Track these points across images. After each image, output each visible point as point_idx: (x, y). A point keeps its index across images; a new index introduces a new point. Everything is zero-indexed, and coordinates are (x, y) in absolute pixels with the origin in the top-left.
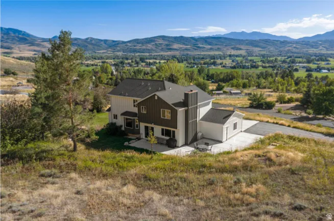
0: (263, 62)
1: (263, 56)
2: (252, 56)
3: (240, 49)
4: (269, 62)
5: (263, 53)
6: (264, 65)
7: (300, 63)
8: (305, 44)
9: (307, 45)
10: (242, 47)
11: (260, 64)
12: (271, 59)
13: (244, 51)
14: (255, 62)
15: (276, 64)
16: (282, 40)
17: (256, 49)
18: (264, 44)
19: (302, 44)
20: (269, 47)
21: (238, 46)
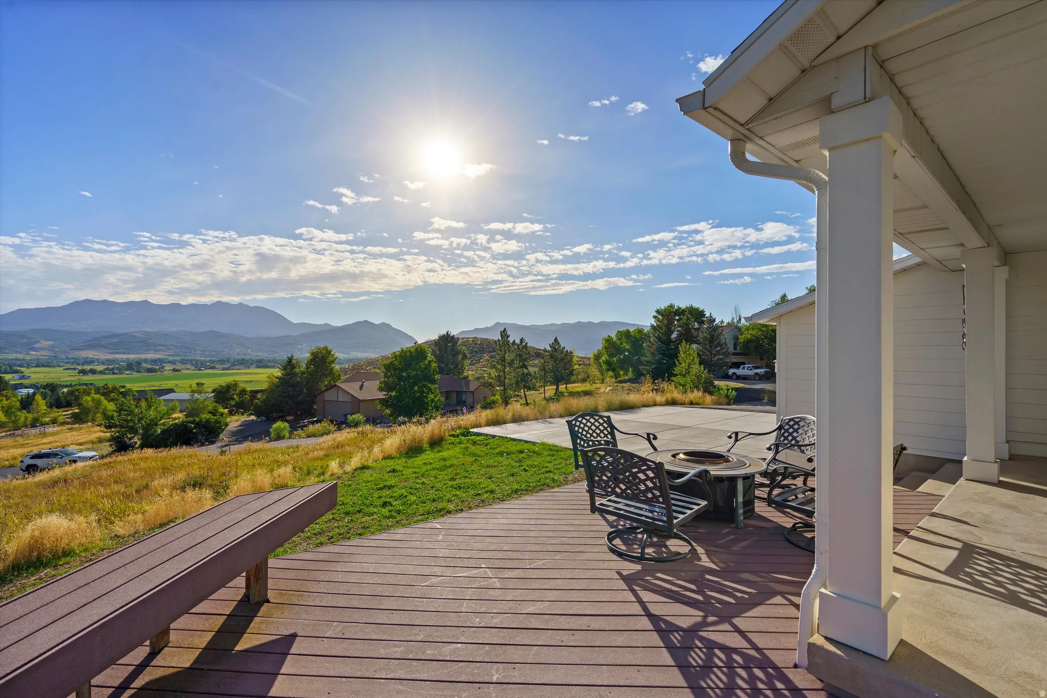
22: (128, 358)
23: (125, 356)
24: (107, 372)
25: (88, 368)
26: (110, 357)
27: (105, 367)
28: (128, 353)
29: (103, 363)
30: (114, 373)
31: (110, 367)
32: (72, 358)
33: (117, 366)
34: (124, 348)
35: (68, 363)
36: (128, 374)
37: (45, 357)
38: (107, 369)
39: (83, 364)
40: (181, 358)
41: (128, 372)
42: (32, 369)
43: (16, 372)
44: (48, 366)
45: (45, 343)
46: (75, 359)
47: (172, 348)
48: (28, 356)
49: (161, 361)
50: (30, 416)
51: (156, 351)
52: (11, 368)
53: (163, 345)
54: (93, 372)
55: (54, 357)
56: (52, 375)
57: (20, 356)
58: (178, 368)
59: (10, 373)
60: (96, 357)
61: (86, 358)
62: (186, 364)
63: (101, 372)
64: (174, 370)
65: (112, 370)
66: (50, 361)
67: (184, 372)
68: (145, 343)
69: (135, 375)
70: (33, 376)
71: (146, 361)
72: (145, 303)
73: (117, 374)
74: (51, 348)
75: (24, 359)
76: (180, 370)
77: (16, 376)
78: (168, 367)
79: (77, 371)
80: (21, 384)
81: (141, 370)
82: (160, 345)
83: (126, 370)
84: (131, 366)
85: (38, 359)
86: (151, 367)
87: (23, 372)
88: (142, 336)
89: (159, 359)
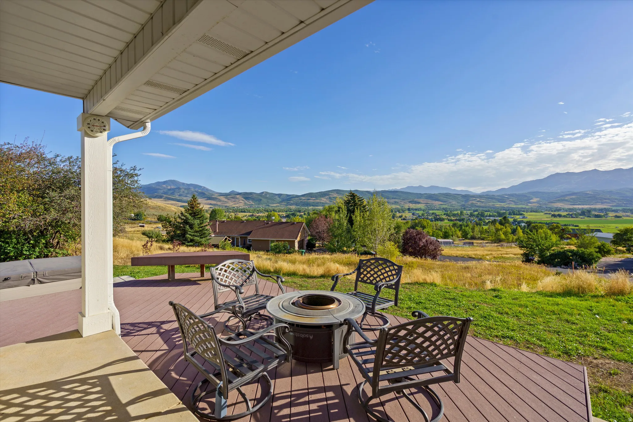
0: (447, 215)
1: (445, 209)
2: (433, 210)
3: (419, 203)
4: (454, 215)
5: (444, 206)
6: (449, 218)
7: (490, 216)
8: (489, 198)
9: (492, 199)
10: (421, 200)
11: (444, 217)
12: (456, 212)
13: (424, 205)
14: (438, 215)
15: (462, 217)
16: (463, 194)
17: (437, 203)
18: (445, 197)
19: (487, 198)
20: (451, 201)
21: (416, 200)
22: (583, 208)
23: (580, 207)
24: (568, 216)
25: (556, 213)
26: (571, 207)
27: (567, 213)
28: (583, 205)
29: (566, 211)
30: (572, 217)
31: (571, 213)
32: (549, 208)
33: (575, 213)
34: (580, 202)
35: (546, 210)
36: (581, 218)
37: (534, 207)
38: (568, 215)
39: (555, 211)
40: (623, 208)
41: (582, 217)
42: (529, 213)
43: (521, 214)
44: (536, 212)
45: (535, 200)
46: (551, 208)
47: (616, 201)
48: (527, 206)
49: (606, 210)
50: (515, 237)
51: (602, 203)
52: (519, 212)
53: (609, 199)
54: (560, 216)
55: (540, 207)
56: (538, 217)
57: (524, 206)
58: (619, 215)
59: (518, 215)
60: (562, 207)
61: (556, 208)
62: (627, 212)
63: (564, 216)
64: (616, 217)
65: (571, 215)
66: (538, 209)
67: (625, 218)
68: (594, 197)
69: (586, 218)
70: (528, 217)
71: (595, 210)
72: (595, 171)
73: (574, 217)
74: (537, 202)
75: (525, 208)
76: (621, 217)
77: (521, 217)
78: (611, 214)
79: (551, 215)
80: (523, 221)
81: (591, 215)
82: (606, 199)
83: (580, 215)
84: (584, 213)
85: (532, 208)
86: (598, 214)
87: (524, 215)
88: (592, 193)
89: (605, 208)
